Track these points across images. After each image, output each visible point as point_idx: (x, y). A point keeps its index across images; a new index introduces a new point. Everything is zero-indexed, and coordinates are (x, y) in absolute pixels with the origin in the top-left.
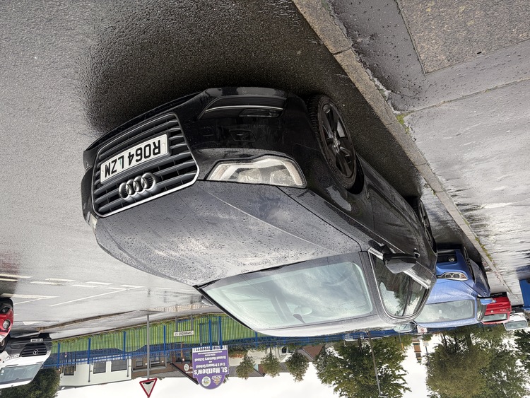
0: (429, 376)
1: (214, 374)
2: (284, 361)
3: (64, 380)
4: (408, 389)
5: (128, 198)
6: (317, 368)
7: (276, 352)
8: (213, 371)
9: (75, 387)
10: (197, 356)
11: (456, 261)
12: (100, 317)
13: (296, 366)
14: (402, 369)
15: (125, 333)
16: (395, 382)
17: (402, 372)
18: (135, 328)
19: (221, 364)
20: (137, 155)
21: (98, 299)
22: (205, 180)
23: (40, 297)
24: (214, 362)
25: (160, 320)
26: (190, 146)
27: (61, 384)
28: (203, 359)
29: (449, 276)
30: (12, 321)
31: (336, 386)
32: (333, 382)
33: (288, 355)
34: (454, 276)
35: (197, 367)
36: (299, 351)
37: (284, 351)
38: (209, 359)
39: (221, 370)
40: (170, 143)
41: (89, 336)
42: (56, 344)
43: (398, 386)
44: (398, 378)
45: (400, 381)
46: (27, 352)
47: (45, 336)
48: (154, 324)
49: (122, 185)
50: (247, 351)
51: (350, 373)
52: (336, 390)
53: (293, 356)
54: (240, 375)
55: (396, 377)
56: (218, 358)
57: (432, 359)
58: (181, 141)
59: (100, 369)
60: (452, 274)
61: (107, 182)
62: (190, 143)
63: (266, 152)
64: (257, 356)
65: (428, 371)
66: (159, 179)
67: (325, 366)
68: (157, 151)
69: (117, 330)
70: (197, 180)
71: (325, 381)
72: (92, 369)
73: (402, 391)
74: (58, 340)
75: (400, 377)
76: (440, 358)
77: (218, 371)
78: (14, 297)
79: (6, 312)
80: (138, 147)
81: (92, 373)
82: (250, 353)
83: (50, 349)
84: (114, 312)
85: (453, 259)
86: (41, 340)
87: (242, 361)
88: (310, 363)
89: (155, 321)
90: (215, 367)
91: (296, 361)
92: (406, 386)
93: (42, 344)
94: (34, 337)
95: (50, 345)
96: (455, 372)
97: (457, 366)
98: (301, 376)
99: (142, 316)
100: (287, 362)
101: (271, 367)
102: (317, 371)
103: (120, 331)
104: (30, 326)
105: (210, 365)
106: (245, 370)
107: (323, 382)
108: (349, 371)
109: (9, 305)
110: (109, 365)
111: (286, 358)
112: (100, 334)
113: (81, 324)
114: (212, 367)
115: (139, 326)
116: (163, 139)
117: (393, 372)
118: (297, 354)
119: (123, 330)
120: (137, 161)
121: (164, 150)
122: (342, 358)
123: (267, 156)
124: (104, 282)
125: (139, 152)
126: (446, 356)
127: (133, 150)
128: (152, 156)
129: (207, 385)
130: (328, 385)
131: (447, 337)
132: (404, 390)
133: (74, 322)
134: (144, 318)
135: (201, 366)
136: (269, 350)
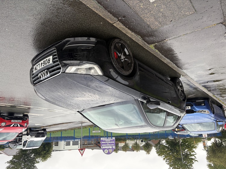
0: (208, 156)
1: (109, 149)
2: (142, 145)
3: (54, 148)
4: (196, 161)
5: (41, 79)
6: (156, 149)
7: (139, 142)
8: (109, 147)
9: (59, 151)
10: (103, 141)
11: (205, 105)
12: (63, 123)
13: (147, 148)
14: (194, 152)
15: (74, 130)
16: (191, 157)
17: (194, 153)
18: (78, 129)
19: (112, 145)
20: (43, 63)
21: (60, 116)
22: (64, 72)
23: (39, 115)
24: (109, 144)
25: (87, 126)
26: (59, 60)
27: (53, 149)
28: (105, 142)
29: (201, 112)
30: (28, 124)
31: (164, 157)
32: (163, 156)
33: (144, 143)
34: (204, 112)
35: (103, 145)
36: (148, 142)
37: (142, 141)
38: (107, 142)
39: (112, 147)
40: (53, 59)
41: (61, 131)
42: (49, 133)
43: (192, 159)
44: (192, 156)
45: (193, 157)
46: (38, 136)
47: (44, 130)
48: (85, 128)
49: (39, 74)
50: (126, 141)
51: (170, 152)
52: (164, 159)
53: (146, 144)
54: (123, 150)
55: (192, 155)
56: (111, 142)
57: (209, 148)
58: (56, 58)
59: (68, 144)
60: (203, 111)
61: (35, 73)
62: (59, 59)
63: (86, 62)
64: (131, 143)
65: (207, 154)
66: (50, 72)
67: (159, 148)
68: (49, 62)
69: (71, 129)
70: (61, 73)
71: (159, 155)
72: (65, 144)
73: (194, 161)
74: (50, 132)
75: (193, 155)
76: (213, 148)
77: (111, 147)
78: (29, 114)
79: (26, 120)
80: (43, 60)
81: (65, 145)
82: (128, 142)
83: (46, 135)
84: (68, 122)
85: (204, 104)
86: (43, 131)
87: (124, 145)
88: (153, 147)
89: (86, 126)
90: (110, 146)
91: (147, 146)
92: (196, 159)
93: (43, 133)
94: (40, 130)
95: (46, 133)
96: (219, 154)
97: (221, 152)
98: (149, 152)
99: (80, 124)
100: (143, 146)
101: (136, 148)
102: (156, 151)
103: (73, 129)
104: (38, 126)
105: (108, 145)
106: (126, 148)
107: (158, 155)
108: (170, 151)
109: (27, 118)
110: (71, 143)
111: (143, 144)
112: (65, 130)
113: (57, 126)
114: (109, 146)
115: (79, 128)
116: (51, 57)
117: (190, 153)
118: (147, 143)
119: (74, 129)
120: (43, 65)
121: (51, 62)
122: (167, 145)
123: (87, 64)
124: (60, 110)
125: (44, 62)
126: (215, 147)
127: (42, 62)
128: (48, 64)
129: (107, 153)
130: (161, 157)
131: (217, 139)
132: (195, 161)
133: (54, 125)
134: (80, 125)
135: (104, 145)
136: (135, 140)
